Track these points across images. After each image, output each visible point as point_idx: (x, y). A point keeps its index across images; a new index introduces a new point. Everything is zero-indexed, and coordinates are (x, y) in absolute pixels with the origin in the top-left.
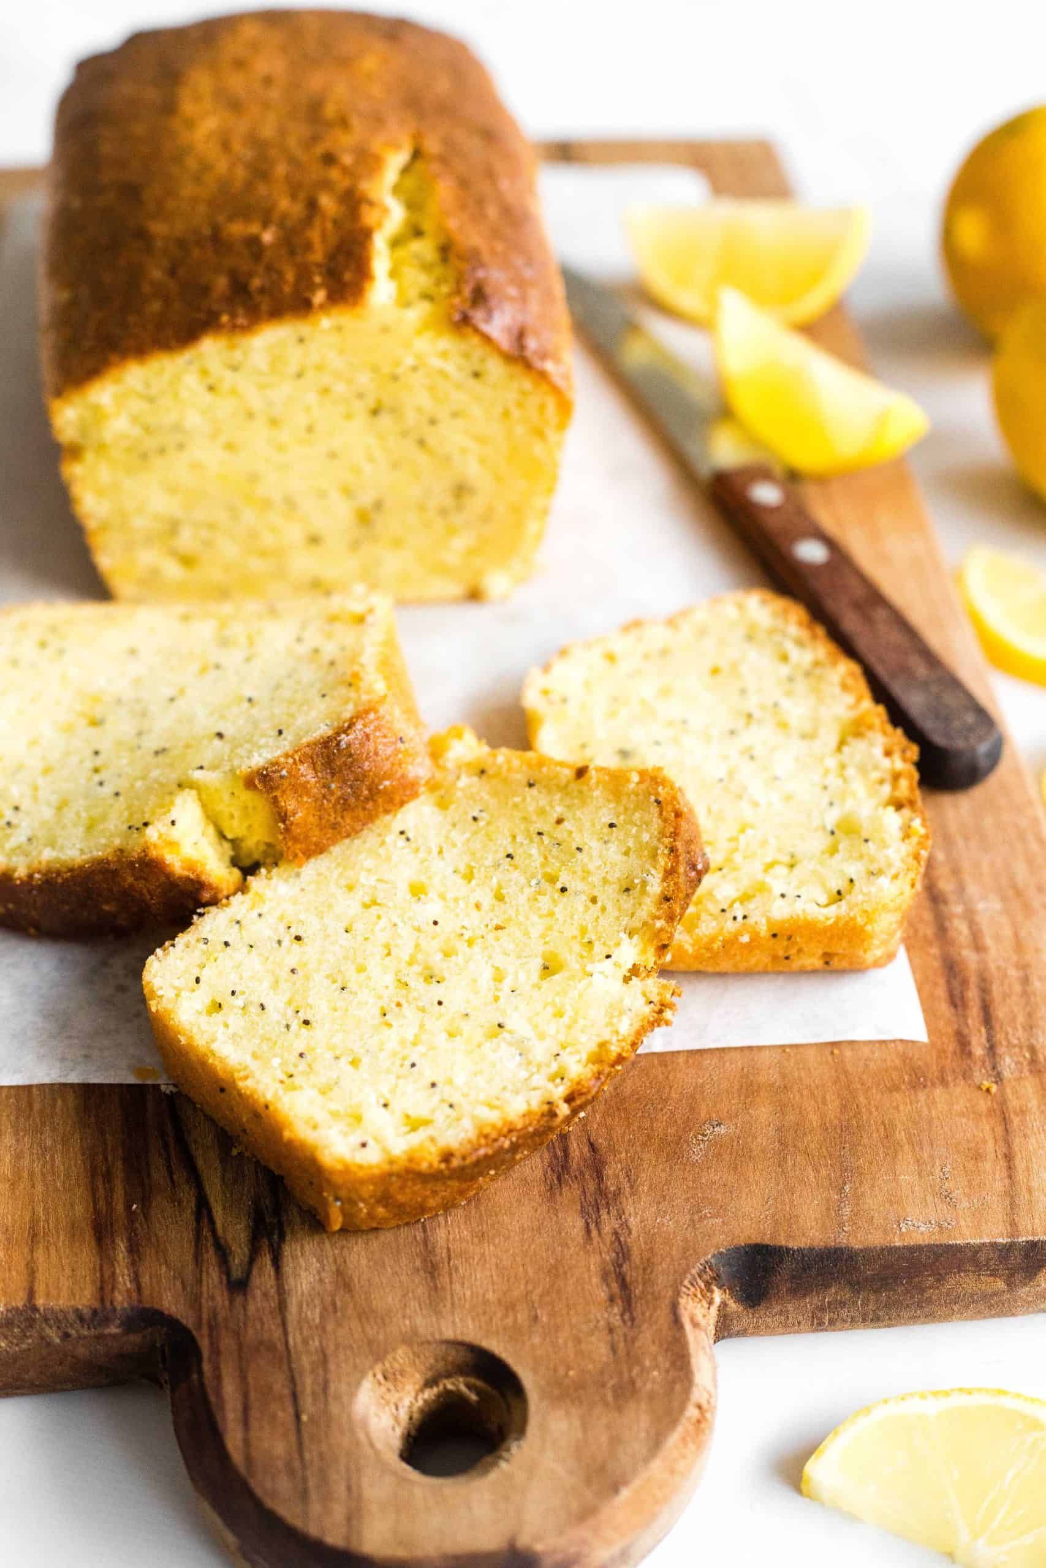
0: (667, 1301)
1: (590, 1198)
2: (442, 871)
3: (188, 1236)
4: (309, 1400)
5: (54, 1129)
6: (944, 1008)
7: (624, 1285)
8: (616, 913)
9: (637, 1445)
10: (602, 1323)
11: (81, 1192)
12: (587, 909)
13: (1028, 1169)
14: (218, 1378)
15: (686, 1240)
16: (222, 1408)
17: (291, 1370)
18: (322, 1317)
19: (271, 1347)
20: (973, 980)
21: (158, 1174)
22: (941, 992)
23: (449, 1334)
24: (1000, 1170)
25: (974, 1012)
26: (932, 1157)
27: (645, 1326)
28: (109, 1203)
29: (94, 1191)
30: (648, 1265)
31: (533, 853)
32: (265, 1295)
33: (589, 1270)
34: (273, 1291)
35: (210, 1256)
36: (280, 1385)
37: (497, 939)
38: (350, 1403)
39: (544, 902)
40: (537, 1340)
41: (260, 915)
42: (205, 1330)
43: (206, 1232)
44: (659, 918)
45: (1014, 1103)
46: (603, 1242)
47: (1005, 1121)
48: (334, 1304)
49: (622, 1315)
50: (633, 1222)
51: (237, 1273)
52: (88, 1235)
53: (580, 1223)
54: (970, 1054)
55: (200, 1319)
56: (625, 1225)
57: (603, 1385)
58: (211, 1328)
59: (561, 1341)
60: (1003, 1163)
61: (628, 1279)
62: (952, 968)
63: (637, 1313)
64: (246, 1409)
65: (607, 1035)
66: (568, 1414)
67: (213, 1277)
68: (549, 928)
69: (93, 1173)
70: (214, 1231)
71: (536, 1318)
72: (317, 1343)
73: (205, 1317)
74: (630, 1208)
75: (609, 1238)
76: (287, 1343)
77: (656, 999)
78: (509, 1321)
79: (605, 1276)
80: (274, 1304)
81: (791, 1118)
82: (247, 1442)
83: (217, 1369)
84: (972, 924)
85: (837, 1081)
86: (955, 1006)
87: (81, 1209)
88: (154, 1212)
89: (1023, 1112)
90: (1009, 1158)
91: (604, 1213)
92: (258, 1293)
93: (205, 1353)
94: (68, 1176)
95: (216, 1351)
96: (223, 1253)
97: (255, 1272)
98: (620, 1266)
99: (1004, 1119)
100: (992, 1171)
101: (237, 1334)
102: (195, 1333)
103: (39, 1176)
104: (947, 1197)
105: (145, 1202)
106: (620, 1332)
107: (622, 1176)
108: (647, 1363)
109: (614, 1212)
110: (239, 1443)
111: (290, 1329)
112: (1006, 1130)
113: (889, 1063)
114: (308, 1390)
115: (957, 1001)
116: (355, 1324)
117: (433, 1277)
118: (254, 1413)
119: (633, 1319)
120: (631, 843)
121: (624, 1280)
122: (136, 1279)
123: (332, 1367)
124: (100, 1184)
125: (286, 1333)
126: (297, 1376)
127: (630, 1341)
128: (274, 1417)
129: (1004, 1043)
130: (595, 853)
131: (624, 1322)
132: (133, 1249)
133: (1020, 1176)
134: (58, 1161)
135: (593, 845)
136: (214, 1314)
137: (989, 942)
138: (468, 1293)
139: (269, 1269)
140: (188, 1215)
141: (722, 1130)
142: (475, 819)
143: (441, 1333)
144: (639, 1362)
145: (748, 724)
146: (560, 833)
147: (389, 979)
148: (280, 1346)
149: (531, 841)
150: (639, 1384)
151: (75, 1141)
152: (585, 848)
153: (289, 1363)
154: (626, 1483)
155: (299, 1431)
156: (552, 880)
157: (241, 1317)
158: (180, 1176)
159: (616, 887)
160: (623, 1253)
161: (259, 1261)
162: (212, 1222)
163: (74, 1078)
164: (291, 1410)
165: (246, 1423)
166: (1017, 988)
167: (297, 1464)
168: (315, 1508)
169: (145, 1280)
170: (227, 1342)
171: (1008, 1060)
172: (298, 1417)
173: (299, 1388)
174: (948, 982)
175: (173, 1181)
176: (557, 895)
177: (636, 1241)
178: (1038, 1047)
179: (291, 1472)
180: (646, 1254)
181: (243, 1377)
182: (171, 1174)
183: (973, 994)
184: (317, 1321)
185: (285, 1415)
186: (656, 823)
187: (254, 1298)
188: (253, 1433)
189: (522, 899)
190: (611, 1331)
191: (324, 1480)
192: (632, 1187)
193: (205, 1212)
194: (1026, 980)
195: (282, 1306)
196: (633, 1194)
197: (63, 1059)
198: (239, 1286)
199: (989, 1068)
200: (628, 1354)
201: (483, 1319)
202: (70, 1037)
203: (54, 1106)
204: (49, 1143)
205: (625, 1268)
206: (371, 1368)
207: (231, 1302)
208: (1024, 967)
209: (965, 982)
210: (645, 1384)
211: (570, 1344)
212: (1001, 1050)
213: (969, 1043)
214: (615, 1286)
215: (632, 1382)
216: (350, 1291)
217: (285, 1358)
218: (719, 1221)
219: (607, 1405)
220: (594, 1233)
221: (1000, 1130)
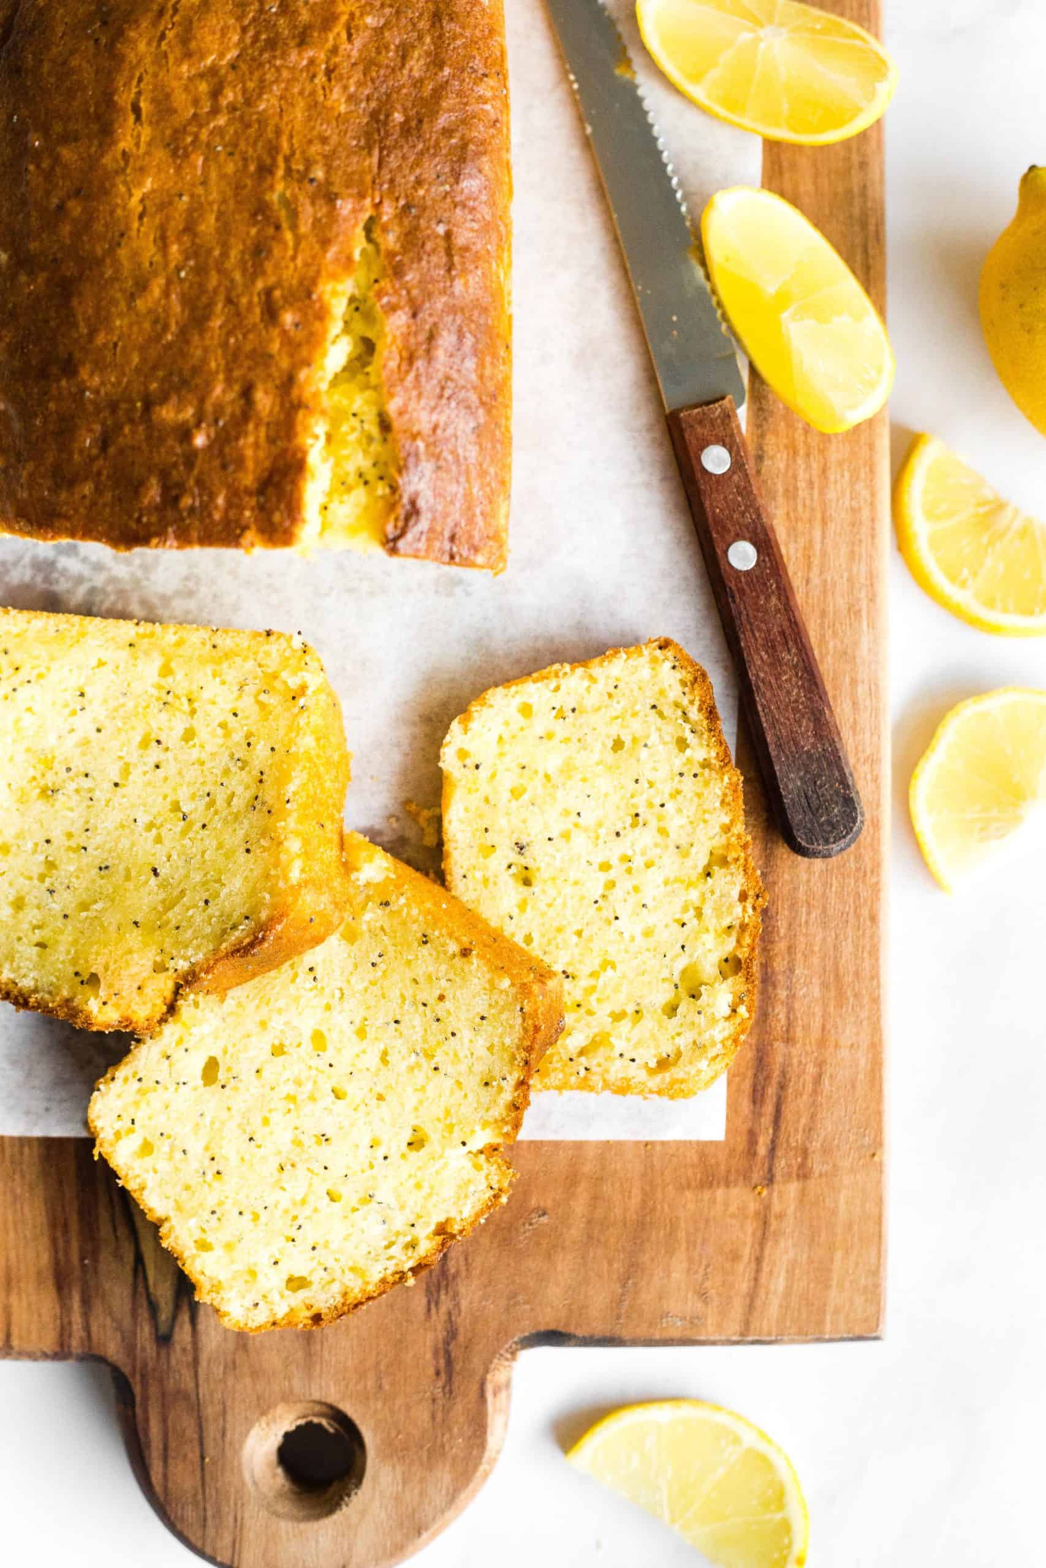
0: (478, 1378)
1: (434, 1279)
2: (340, 1025)
3: (127, 1292)
4: (212, 1444)
5: (23, 1177)
6: (745, 1105)
7: (449, 1362)
8: (475, 1105)
9: (439, 1500)
10: (428, 1394)
11: (45, 1241)
12: (452, 1093)
13: (771, 1271)
14: (147, 1420)
15: (501, 1323)
16: (149, 1446)
17: (200, 1418)
18: (225, 1373)
19: (186, 1397)
20: (776, 1073)
21: (105, 1230)
22: (747, 1085)
23: (316, 1396)
24: (749, 1274)
25: (769, 1108)
26: (700, 1255)
27: (458, 1400)
28: (67, 1253)
29: (54, 1241)
30: (468, 1346)
31: (415, 1022)
32: (184, 1350)
33: (425, 1346)
34: (189, 1347)
35: (144, 1313)
36: (191, 1433)
37: (378, 1107)
38: (241, 1447)
39: (420, 1077)
40: (379, 1405)
41: (186, 1050)
42: (138, 1377)
43: (141, 1289)
44: (507, 1123)
45: (776, 1208)
46: (439, 1319)
47: (766, 1223)
48: (234, 1362)
49: (444, 1388)
50: (464, 1304)
51: (163, 1328)
52: (50, 1282)
53: (424, 1301)
54: (755, 1154)
55: (134, 1368)
56: (457, 1305)
57: (422, 1447)
58: (143, 1376)
59: (397, 1407)
60: (753, 1266)
61: (453, 1354)
62: (761, 1060)
63: (455, 1386)
64: (166, 1448)
65: (453, 1214)
66: (394, 1467)
67: (145, 1331)
68: (421, 1102)
69: (53, 1224)
70: (147, 1288)
71: (380, 1387)
72: (220, 1396)
73: (138, 1366)
74: (462, 1290)
75: (443, 1317)
76: (198, 1395)
77: (496, 1186)
78: (360, 1387)
79: (436, 1353)
80: (190, 1358)
81: (600, 1213)
82: (165, 1476)
83: (146, 1411)
84: (790, 1010)
85: (644, 1175)
86: (754, 1102)
87: (45, 1258)
88: (102, 1267)
89: (781, 1216)
90: (759, 1260)
91: (443, 1292)
92: (178, 1347)
93: (138, 1399)
94: (35, 1227)
95: (145, 1398)
96: (154, 1308)
97: (177, 1329)
98: (448, 1344)
99: (765, 1223)
100: (743, 1270)
101: (161, 1381)
102: (131, 1380)
103: (11, 1226)
104: (703, 1295)
105: (95, 1254)
106: (440, 1402)
107: (462, 1259)
108: (455, 1430)
109: (451, 1293)
110: (160, 1476)
111: (201, 1381)
112: (764, 1234)
113: (688, 1160)
114: (212, 1435)
115: (757, 1096)
116: (248, 1380)
117: (309, 1344)
118: (171, 1454)
119: (451, 1392)
120: (496, 1040)
121: (449, 1356)
122: (87, 1328)
123: (229, 1417)
124: (59, 1234)
125: (197, 1386)
126: (204, 1424)
127: (446, 1411)
128: (185, 1456)
129: (785, 1145)
130: (466, 1041)
131: (444, 1394)
132: (86, 1302)
133: (763, 1280)
134: (26, 1210)
135: (465, 1034)
136: (145, 1365)
137: (799, 1032)
138: (334, 1359)
139: (187, 1327)
140: (129, 1268)
141: (544, 1220)
142: (373, 965)
143: (310, 1394)
144: (450, 1430)
145: (634, 825)
146: (441, 1009)
147: (288, 1136)
148: (193, 1397)
149: (417, 1009)
150: (447, 1447)
151: (39, 1191)
152: (458, 1035)
153: (199, 1411)
154: (427, 1529)
155: (203, 1469)
156: (430, 1056)
157: (165, 1367)
158: (123, 1231)
159: (478, 1078)
160: (452, 1334)
161: (180, 1319)
162: (145, 1279)
163: (38, 1132)
164: (198, 1453)
165: (165, 1459)
166: (809, 1087)
167: (200, 1497)
168: (211, 1532)
169: (94, 1329)
170: (153, 1390)
171: (783, 1163)
172: (203, 1458)
173: (205, 1435)
174: (755, 1075)
175: (116, 1237)
176: (431, 1073)
177: (463, 1322)
178: (811, 1150)
179: (196, 1503)
180: (469, 1335)
181: (164, 1420)
182: (115, 1229)
183: (772, 1091)
184: (221, 1376)
185: (194, 1456)
186: (518, 1031)
187: (175, 1351)
188: (171, 1468)
189: (403, 1066)
190: (434, 1400)
191: (218, 1514)
192: (467, 1270)
193: (140, 1268)
194: (818, 1080)
195: (196, 1361)
196: (467, 1277)
197: (28, 1113)
198: (164, 1340)
199: (766, 1170)
200: (444, 1420)
201: (343, 1383)
202: (34, 1088)
203: (21, 1153)
204: (19, 1191)
205: (452, 1346)
206: (258, 1420)
207: (158, 1354)
208: (821, 1064)
209: (768, 1078)
210: (452, 1448)
211: (403, 1409)
212: (779, 1153)
213: (756, 1143)
214: (442, 1361)
215: (443, 1446)
216: (247, 1351)
217: (196, 1409)
218: (527, 1307)
219: (422, 1464)
220: (433, 1310)
221: (759, 1233)
